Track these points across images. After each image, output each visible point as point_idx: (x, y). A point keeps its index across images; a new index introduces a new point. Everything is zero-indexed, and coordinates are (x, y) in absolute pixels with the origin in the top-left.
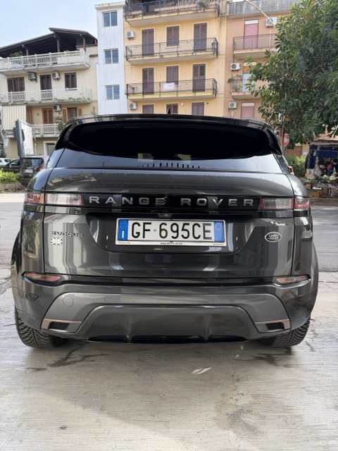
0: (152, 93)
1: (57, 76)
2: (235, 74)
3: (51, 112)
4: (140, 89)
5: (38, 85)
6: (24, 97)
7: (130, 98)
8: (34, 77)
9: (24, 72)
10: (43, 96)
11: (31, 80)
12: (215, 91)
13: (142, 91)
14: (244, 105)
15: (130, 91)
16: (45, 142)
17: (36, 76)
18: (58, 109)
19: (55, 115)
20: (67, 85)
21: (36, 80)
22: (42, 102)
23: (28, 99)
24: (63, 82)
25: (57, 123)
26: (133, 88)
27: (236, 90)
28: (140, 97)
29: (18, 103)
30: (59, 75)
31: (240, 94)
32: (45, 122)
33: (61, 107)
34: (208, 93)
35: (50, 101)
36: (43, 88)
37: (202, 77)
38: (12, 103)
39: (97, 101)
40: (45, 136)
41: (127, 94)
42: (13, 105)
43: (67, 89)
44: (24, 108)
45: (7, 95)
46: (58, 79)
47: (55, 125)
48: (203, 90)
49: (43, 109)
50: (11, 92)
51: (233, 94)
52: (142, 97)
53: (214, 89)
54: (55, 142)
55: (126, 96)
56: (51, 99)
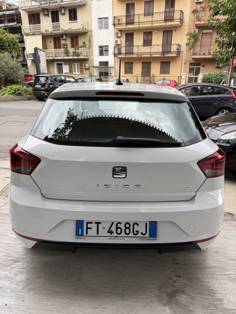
0: (133, 23)
1: (63, 12)
2: (199, 7)
3: (59, 40)
4: (124, 20)
5: (50, 19)
6: (40, 28)
7: (116, 27)
8: (46, 13)
9: (39, 9)
10: (54, 27)
11: (45, 15)
12: (181, 20)
13: (125, 22)
14: (204, 31)
15: (116, 22)
16: (55, 63)
17: (48, 12)
18: (64, 38)
19: (63, 42)
20: (71, 19)
21: (48, 15)
22: (53, 32)
23: (43, 30)
24: (67, 16)
25: (64, 48)
26: (119, 20)
27: (199, 20)
28: (123, 27)
29: (36, 33)
30: (65, 10)
31: (202, 23)
32: (55, 47)
33: (66, 36)
34: (176, 23)
35: (59, 32)
36: (53, 21)
37: (172, 9)
38: (32, 33)
39: (92, 31)
40: (56, 58)
41: (114, 25)
42: (32, 35)
43: (71, 21)
44: (40, 37)
45: (29, 27)
46: (64, 14)
47: (62, 50)
48: (172, 20)
49: (54, 38)
50: (31, 25)
51: (196, 23)
52: (125, 27)
53: (181, 19)
54: (63, 63)
55: (113, 26)
56: (59, 30)
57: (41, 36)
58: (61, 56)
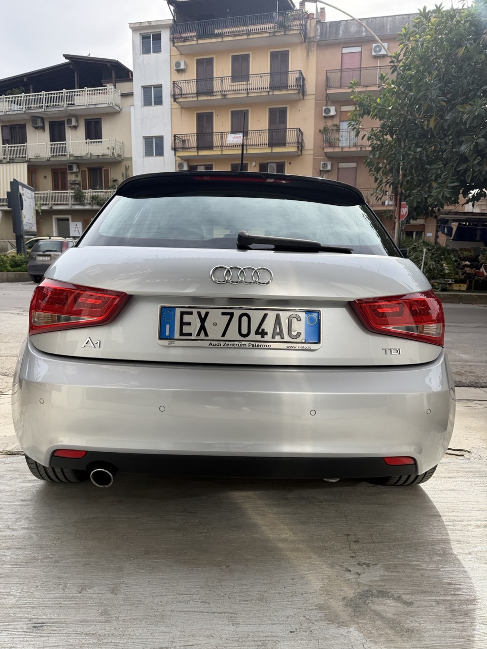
0: (211, 147)
1: (74, 123)
2: (329, 123)
3: (64, 174)
4: (193, 142)
5: (46, 136)
6: (25, 151)
7: (178, 154)
8: (40, 124)
9: (25, 116)
10: (52, 150)
11: (36, 128)
12: (300, 145)
13: (195, 145)
14: (342, 165)
15: (179, 144)
16: (54, 217)
18: (75, 170)
19: (71, 178)
20: (89, 136)
22: (52, 159)
23: (31, 155)
24: (81, 132)
25: (72, 189)
26: (184, 141)
27: (331, 145)
28: (193, 153)
29: (16, 160)
30: (77, 121)
31: (337, 150)
32: (55, 187)
33: (78, 167)
34: (292, 149)
35: (63, 159)
36: (52, 139)
37: (281, 126)
38: (8, 160)
39: (130, 159)
40: (55, 208)
41: (175, 149)
42: (8, 162)
43: (89, 141)
44: (24, 167)
45: (1, 149)
46: (75, 127)
47: (70, 193)
48: (284, 144)
49: (52, 170)
50: (7, 145)
51: (326, 150)
52: (195, 154)
53: (298, 142)
54: (70, 217)
55: (173, 152)
56: (65, 155)
57: (26, 165)
58: (67, 204)
